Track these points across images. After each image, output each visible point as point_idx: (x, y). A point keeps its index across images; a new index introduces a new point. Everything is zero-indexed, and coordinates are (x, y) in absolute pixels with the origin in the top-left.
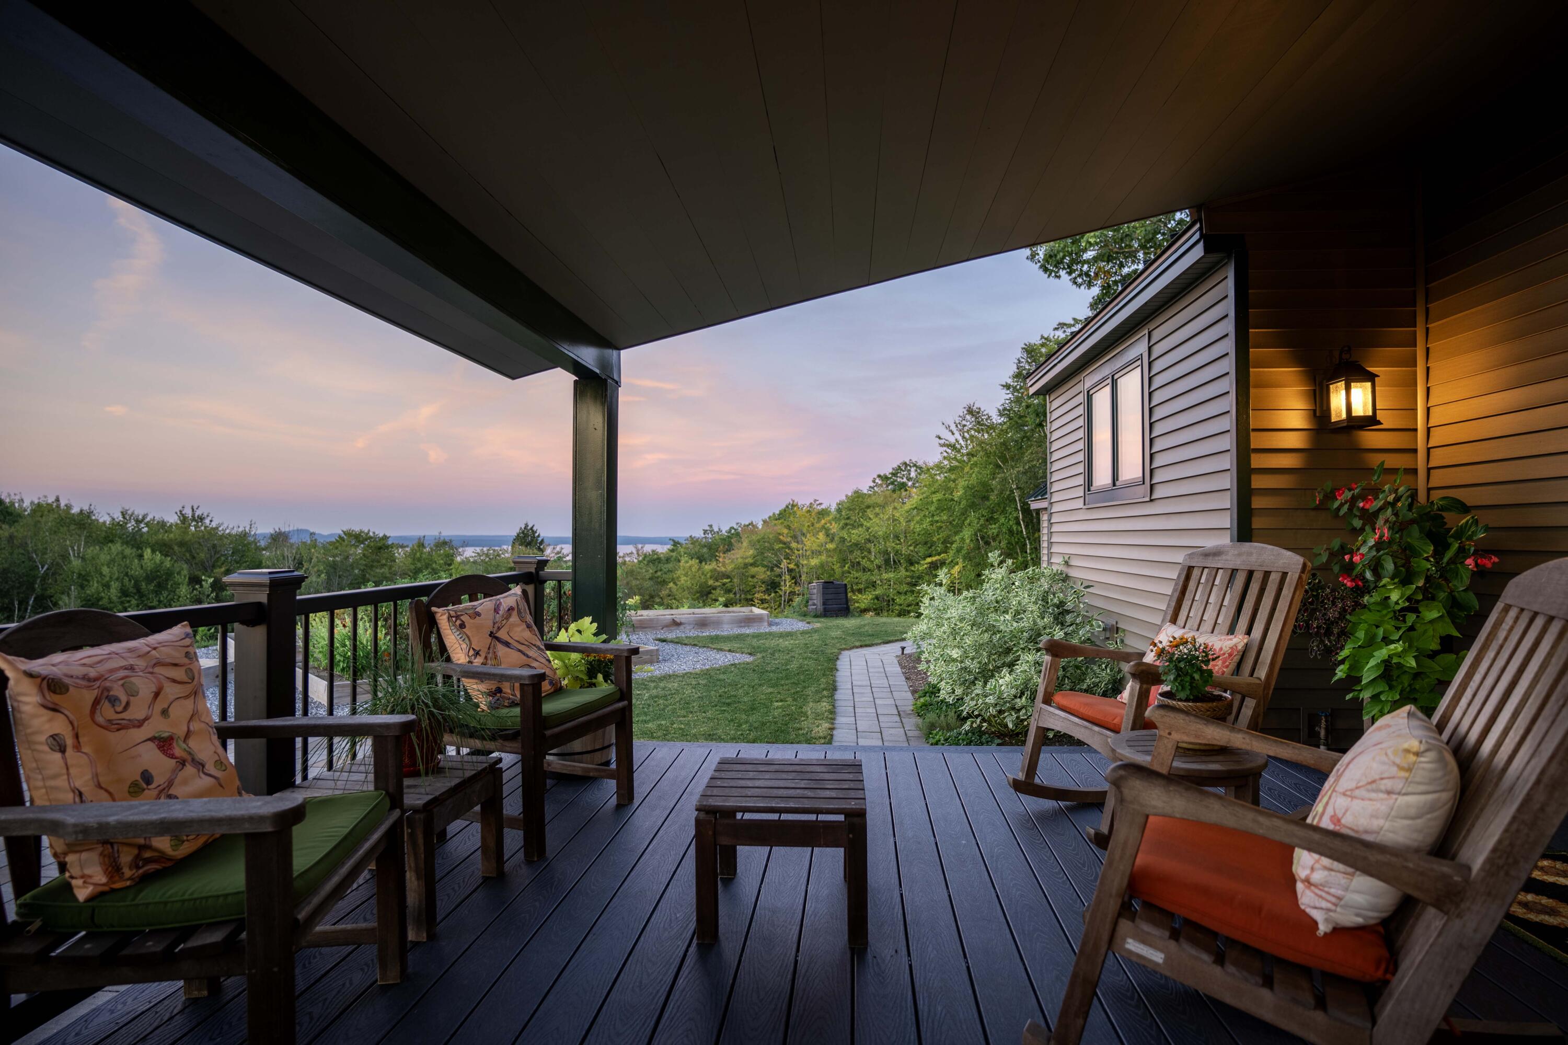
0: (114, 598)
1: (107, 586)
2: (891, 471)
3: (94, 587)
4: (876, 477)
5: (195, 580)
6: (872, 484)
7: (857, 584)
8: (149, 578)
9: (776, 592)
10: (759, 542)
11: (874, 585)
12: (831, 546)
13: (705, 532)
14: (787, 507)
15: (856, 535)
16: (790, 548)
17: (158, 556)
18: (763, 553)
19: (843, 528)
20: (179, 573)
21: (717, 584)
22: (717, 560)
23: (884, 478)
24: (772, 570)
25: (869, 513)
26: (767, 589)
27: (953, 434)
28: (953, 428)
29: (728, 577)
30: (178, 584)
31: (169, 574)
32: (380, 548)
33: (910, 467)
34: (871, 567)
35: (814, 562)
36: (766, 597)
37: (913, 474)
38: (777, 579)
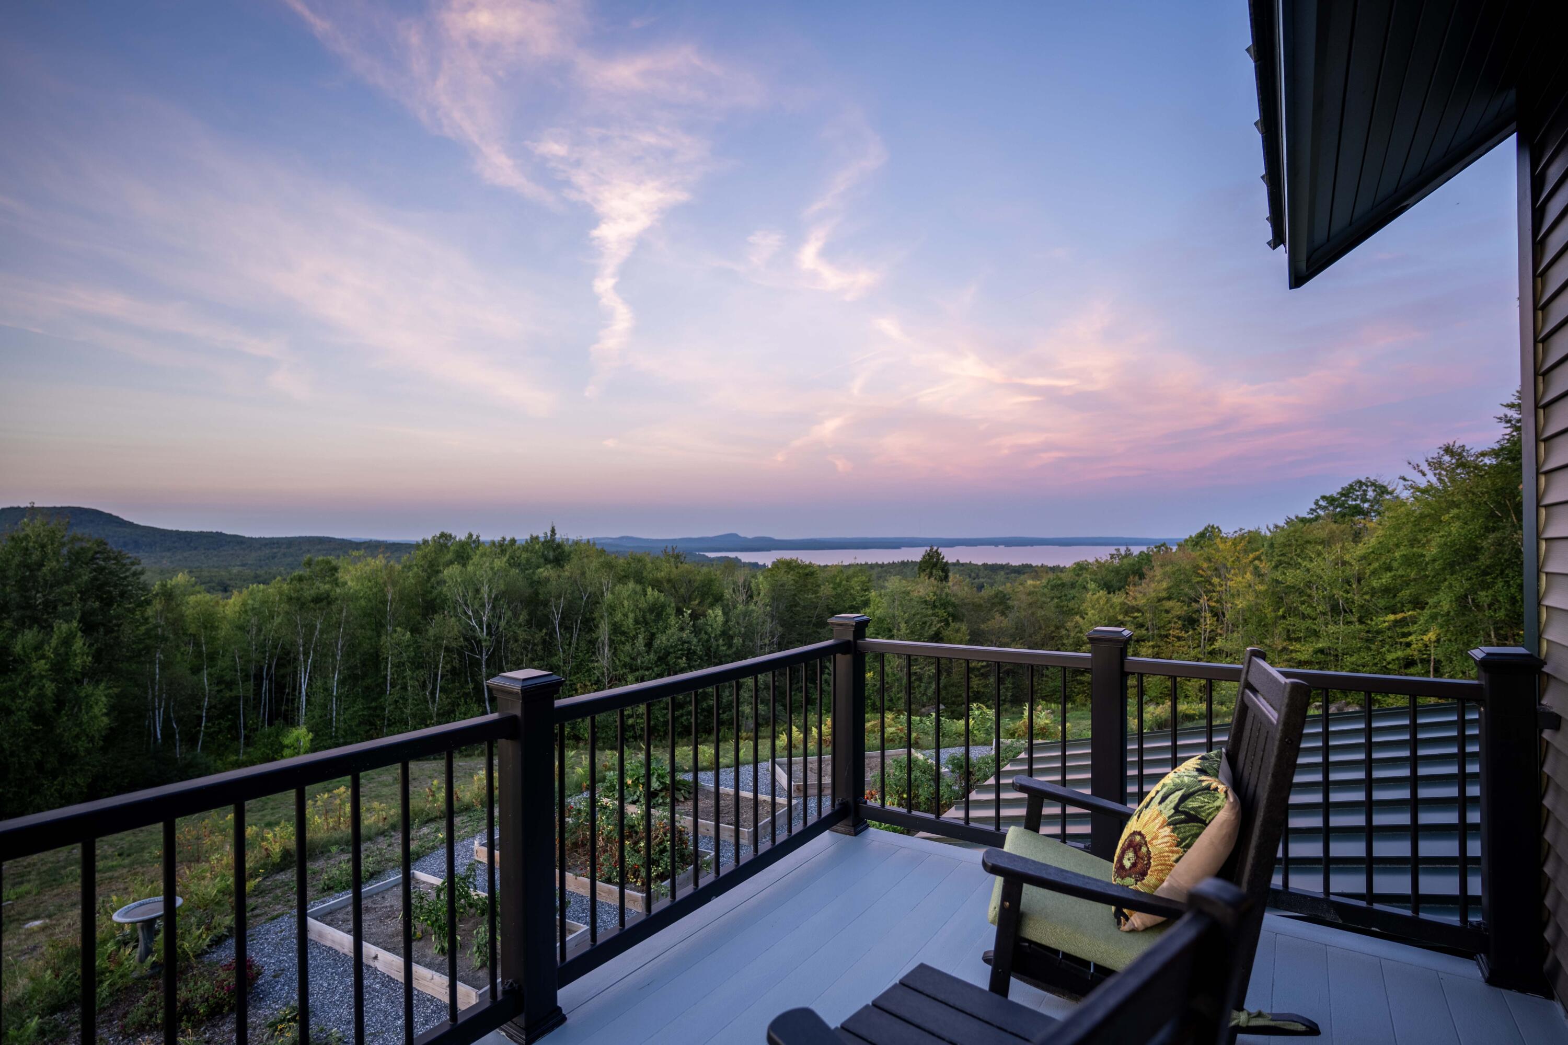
0: (631, 626)
1: (626, 615)
2: (1340, 490)
3: (618, 617)
4: (1319, 498)
5: (679, 612)
6: (1314, 507)
7: (1294, 632)
8: (652, 609)
9: (1195, 629)
10: (1174, 574)
11: (1316, 634)
12: (1262, 588)
13: (1112, 556)
14: (1206, 529)
15: (1291, 577)
16: (1211, 584)
17: (656, 593)
18: (1178, 586)
19: (1276, 567)
20: (669, 606)
21: (1127, 619)
22: (1127, 593)
23: (1331, 500)
24: (1189, 605)
25: (1310, 551)
26: (1184, 625)
27: (1424, 475)
28: (1425, 467)
29: (1138, 611)
30: (669, 615)
31: (663, 607)
32: (807, 575)
33: (1367, 486)
34: (1313, 614)
35: (1240, 604)
36: (1183, 634)
37: (1371, 494)
38: (1195, 616)
